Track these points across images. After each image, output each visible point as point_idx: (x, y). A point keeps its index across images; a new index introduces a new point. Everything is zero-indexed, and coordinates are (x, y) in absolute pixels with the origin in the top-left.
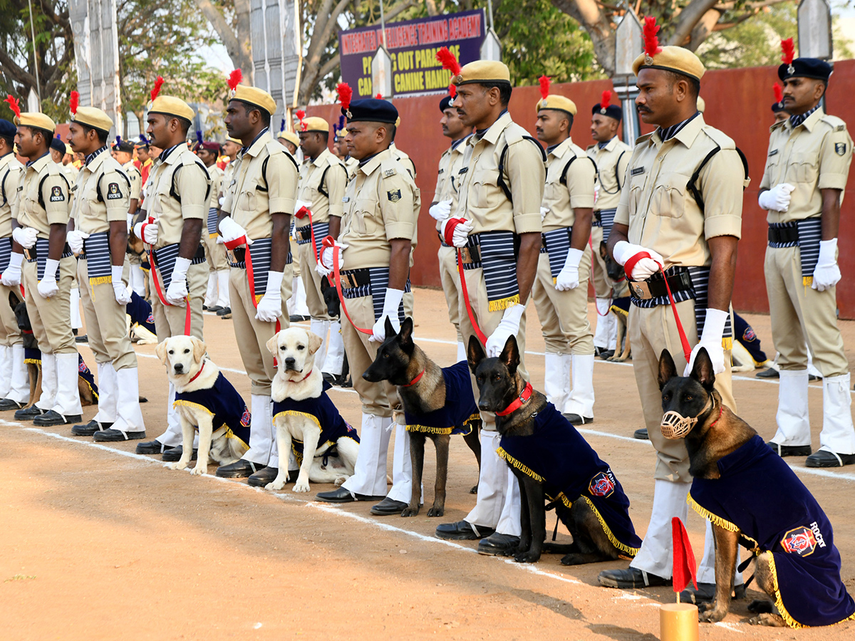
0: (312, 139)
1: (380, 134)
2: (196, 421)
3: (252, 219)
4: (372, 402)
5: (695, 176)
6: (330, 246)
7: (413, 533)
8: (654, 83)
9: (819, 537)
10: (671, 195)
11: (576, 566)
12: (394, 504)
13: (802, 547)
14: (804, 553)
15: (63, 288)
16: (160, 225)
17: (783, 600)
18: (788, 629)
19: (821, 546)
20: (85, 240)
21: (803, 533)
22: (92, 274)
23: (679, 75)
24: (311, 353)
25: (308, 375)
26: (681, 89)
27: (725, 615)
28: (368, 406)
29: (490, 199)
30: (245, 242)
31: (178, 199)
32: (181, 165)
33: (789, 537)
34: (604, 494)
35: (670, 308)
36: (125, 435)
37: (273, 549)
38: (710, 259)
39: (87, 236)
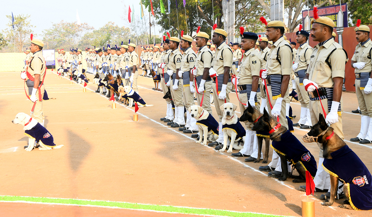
0: (263, 44)
1: (252, 43)
2: (203, 129)
3: (218, 68)
4: (248, 126)
5: (328, 58)
6: (234, 78)
7: (253, 168)
8: (316, 28)
9: (366, 181)
10: (320, 64)
11: (297, 183)
12: (252, 158)
13: (360, 183)
14: (360, 185)
15: (180, 87)
16: (198, 70)
17: (352, 200)
18: (353, 210)
19: (367, 184)
20: (183, 73)
21: (360, 178)
22: (184, 83)
23: (324, 26)
24: (234, 110)
25: (232, 117)
26: (325, 30)
27: (332, 204)
28: (248, 127)
29: (274, 64)
30: (216, 75)
31: (203, 62)
32: (204, 52)
33: (355, 179)
34: (307, 160)
35: (320, 101)
36: (192, 131)
37: (206, 171)
38: (333, 85)
39: (183, 72)
